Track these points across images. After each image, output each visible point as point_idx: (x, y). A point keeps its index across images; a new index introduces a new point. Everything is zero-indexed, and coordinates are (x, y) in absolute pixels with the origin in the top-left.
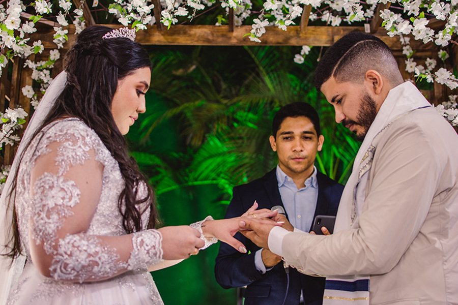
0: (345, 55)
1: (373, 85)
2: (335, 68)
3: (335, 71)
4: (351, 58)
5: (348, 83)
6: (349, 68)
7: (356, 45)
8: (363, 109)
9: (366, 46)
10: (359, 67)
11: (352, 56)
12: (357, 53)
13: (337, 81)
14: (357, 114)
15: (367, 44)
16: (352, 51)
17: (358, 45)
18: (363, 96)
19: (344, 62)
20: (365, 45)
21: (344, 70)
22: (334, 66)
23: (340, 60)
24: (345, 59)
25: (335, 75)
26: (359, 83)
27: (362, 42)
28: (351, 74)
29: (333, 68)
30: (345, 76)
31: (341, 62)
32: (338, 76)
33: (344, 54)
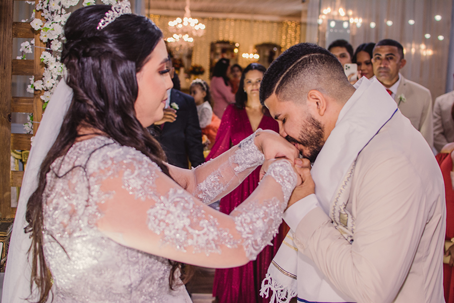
0: (288, 71)
1: (316, 105)
2: (277, 84)
3: (277, 89)
4: (294, 74)
5: (290, 102)
6: (291, 86)
7: (299, 60)
8: (306, 130)
9: (311, 61)
10: (302, 85)
11: (294, 72)
12: (300, 69)
13: (278, 99)
14: (299, 135)
15: (312, 60)
16: (295, 67)
17: (302, 60)
18: (306, 117)
19: (287, 79)
20: (309, 60)
21: (286, 88)
22: (276, 82)
23: (283, 76)
24: (288, 76)
25: (277, 93)
26: (301, 103)
27: (306, 56)
28: (293, 93)
29: (275, 85)
30: (287, 95)
31: (283, 78)
32: (279, 93)
33: (286, 70)
